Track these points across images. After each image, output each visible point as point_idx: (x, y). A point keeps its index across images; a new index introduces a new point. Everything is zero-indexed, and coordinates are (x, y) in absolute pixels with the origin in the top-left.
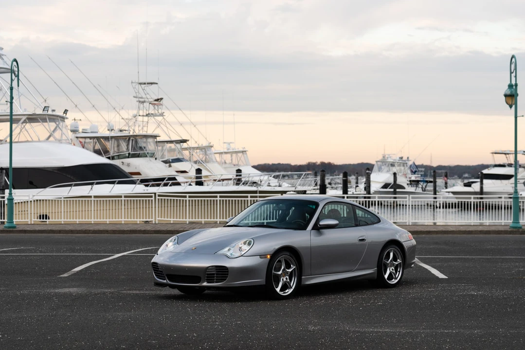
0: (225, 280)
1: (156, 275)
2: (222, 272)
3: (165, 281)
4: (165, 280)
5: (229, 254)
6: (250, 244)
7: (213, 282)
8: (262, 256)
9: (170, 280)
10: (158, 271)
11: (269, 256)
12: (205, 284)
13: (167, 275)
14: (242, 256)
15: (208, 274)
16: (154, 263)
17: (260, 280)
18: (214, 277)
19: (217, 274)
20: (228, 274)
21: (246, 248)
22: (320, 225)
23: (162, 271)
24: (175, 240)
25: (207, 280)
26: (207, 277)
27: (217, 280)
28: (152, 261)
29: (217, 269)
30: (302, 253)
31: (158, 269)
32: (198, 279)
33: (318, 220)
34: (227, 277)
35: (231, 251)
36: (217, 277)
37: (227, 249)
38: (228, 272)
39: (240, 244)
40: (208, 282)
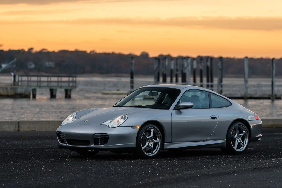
0: (107, 143)
1: (60, 140)
2: (104, 137)
3: (65, 145)
4: (65, 143)
5: (110, 125)
6: (125, 119)
7: (98, 145)
8: (134, 127)
9: (69, 144)
10: (61, 137)
11: (138, 127)
12: (93, 146)
13: (67, 140)
14: (119, 126)
15: (95, 139)
16: (58, 132)
17: (132, 144)
18: (99, 141)
19: (101, 139)
20: (108, 139)
21: (122, 121)
22: (180, 106)
23: (63, 138)
24: (74, 116)
25: (94, 143)
26: (94, 141)
27: (101, 143)
28: (57, 130)
29: (101, 135)
30: (165, 126)
31: (61, 136)
32: (88, 143)
33: (179, 102)
34: (108, 141)
35: (111, 123)
36: (101, 141)
37: (109, 121)
38: (108, 137)
39: (119, 118)
40: (95, 145)
